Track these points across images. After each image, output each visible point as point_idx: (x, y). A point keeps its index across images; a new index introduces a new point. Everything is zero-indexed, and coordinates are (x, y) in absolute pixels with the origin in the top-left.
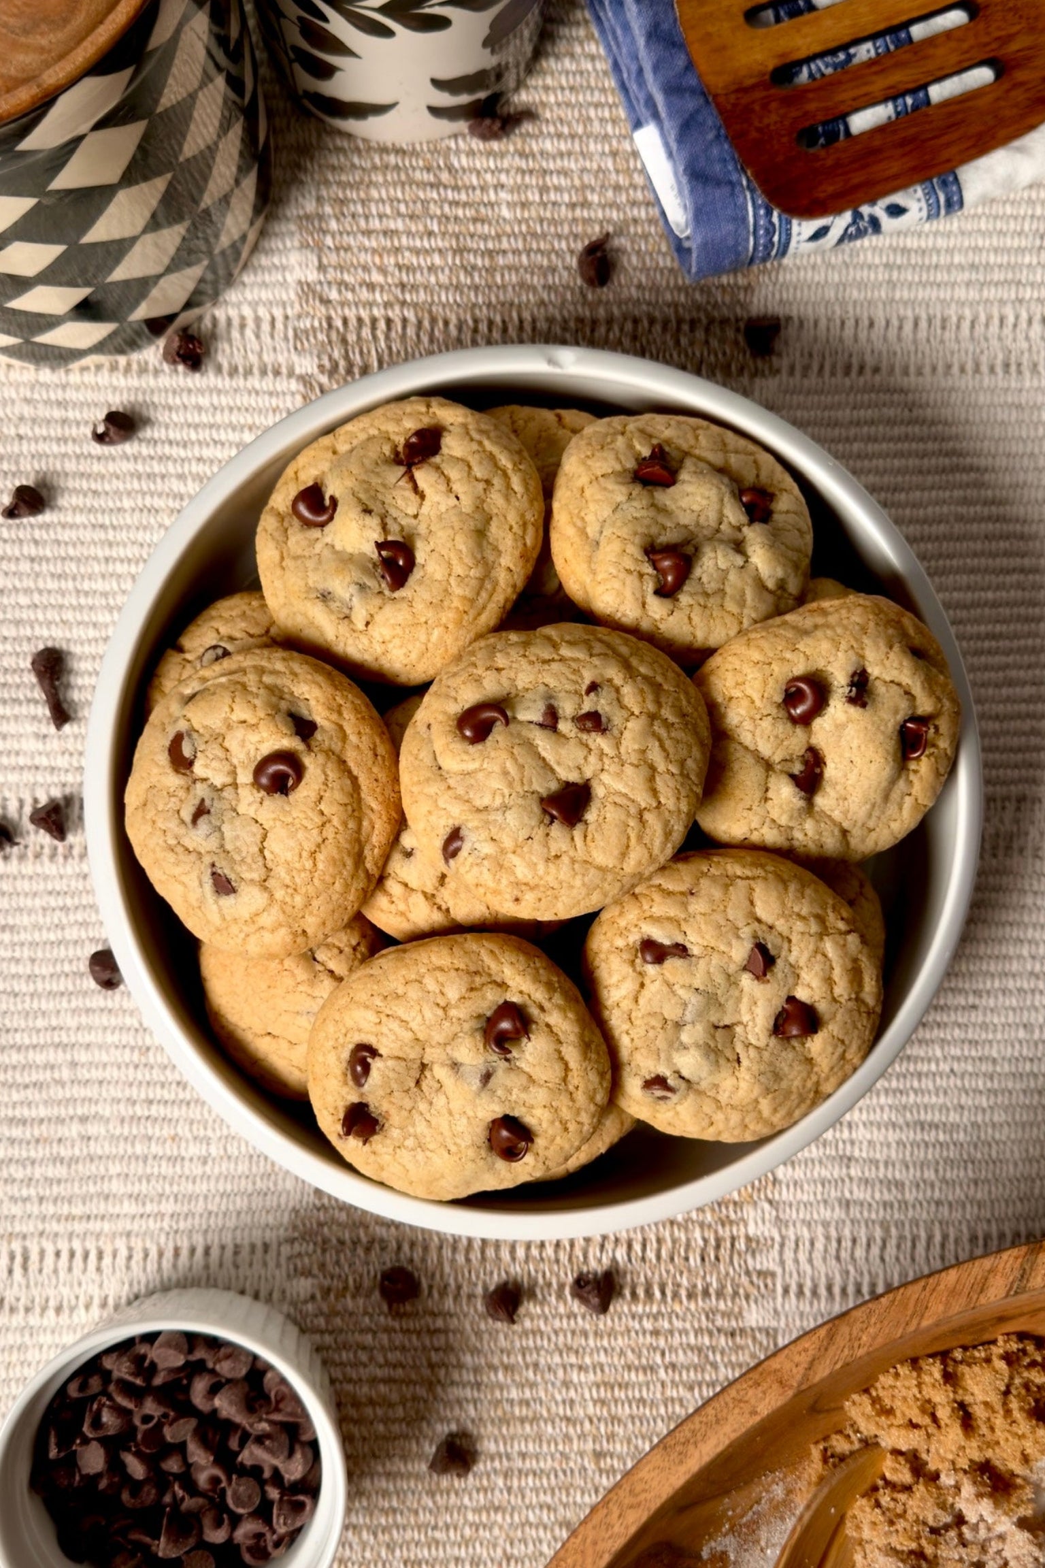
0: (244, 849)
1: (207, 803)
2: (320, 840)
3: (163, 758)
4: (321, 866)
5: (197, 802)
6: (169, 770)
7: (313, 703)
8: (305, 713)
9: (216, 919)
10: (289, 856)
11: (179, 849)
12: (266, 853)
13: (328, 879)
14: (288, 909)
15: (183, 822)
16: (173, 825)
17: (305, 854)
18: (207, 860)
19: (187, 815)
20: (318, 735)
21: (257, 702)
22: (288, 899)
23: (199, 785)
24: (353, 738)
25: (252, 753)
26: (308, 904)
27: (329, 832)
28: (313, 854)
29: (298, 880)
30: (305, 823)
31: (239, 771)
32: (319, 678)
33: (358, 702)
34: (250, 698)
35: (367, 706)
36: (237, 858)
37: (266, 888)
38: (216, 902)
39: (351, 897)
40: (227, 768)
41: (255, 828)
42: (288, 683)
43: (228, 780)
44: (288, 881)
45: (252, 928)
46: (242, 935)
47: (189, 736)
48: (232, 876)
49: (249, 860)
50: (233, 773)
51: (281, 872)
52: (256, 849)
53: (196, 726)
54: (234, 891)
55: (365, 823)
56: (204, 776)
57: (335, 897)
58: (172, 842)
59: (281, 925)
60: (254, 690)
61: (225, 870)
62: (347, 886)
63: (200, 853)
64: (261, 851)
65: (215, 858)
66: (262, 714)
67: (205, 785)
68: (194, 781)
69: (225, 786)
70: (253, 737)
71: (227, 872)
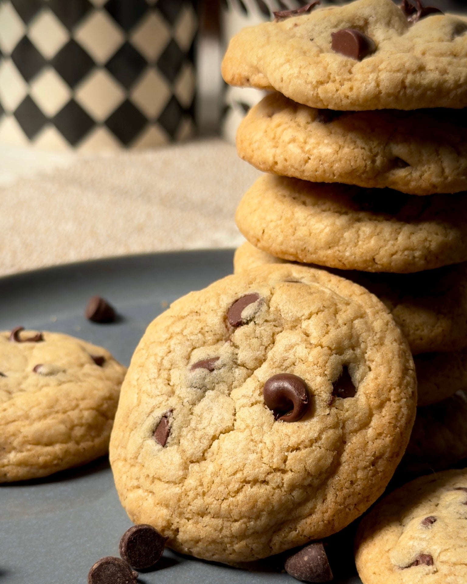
0: (205, 423)
1: (218, 363)
2: (261, 477)
3: (226, 301)
4: (240, 497)
5: (213, 355)
6: (220, 313)
7: (371, 375)
8: (357, 375)
9: (131, 449)
10: (227, 464)
11: (164, 374)
12: (215, 443)
13: (235, 513)
14: (184, 501)
15: (188, 358)
16: (179, 352)
17: (239, 475)
18: (173, 402)
19: (198, 355)
20: (347, 402)
21: (332, 330)
22: (191, 494)
23: (227, 344)
24: (370, 432)
25: (287, 363)
26: (202, 514)
27: (276, 478)
28: (246, 482)
29: (214, 488)
30: (265, 452)
31: (265, 365)
32: (396, 365)
33: (404, 410)
34: (331, 322)
35: (408, 422)
36: (193, 424)
37: (186, 468)
38: (144, 439)
39: (237, 547)
40: (259, 354)
41: (228, 416)
42: (370, 344)
43: (251, 364)
44: (206, 481)
45: (147, 484)
46: (135, 483)
47: (261, 304)
48: (174, 434)
49: (198, 434)
50: (260, 362)
51: (209, 467)
52: (211, 431)
53: (273, 305)
54: (164, 444)
55: (310, 505)
56: (238, 343)
57: (226, 532)
58: (166, 364)
59: (167, 506)
60: (340, 322)
61: (175, 423)
62: (242, 536)
63: (173, 392)
64: (215, 438)
65: (178, 408)
66: (326, 341)
67: (230, 349)
68: (228, 339)
69: (243, 365)
70: (301, 351)
71: (175, 426)
